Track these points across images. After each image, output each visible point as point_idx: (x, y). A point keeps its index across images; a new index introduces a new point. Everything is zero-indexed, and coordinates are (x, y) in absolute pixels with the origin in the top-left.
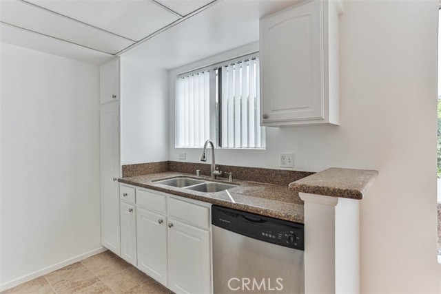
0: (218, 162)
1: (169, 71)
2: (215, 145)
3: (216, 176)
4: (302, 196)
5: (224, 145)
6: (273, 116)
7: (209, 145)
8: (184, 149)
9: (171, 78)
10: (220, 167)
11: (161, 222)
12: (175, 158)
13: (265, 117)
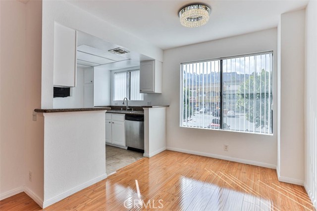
0: (129, 105)
1: (111, 71)
2: (128, 100)
3: (128, 110)
4: (143, 108)
5: (131, 99)
6: (143, 90)
7: (126, 99)
8: (116, 101)
9: (112, 73)
10: (129, 107)
11: (110, 122)
12: (113, 104)
13: (140, 91)
